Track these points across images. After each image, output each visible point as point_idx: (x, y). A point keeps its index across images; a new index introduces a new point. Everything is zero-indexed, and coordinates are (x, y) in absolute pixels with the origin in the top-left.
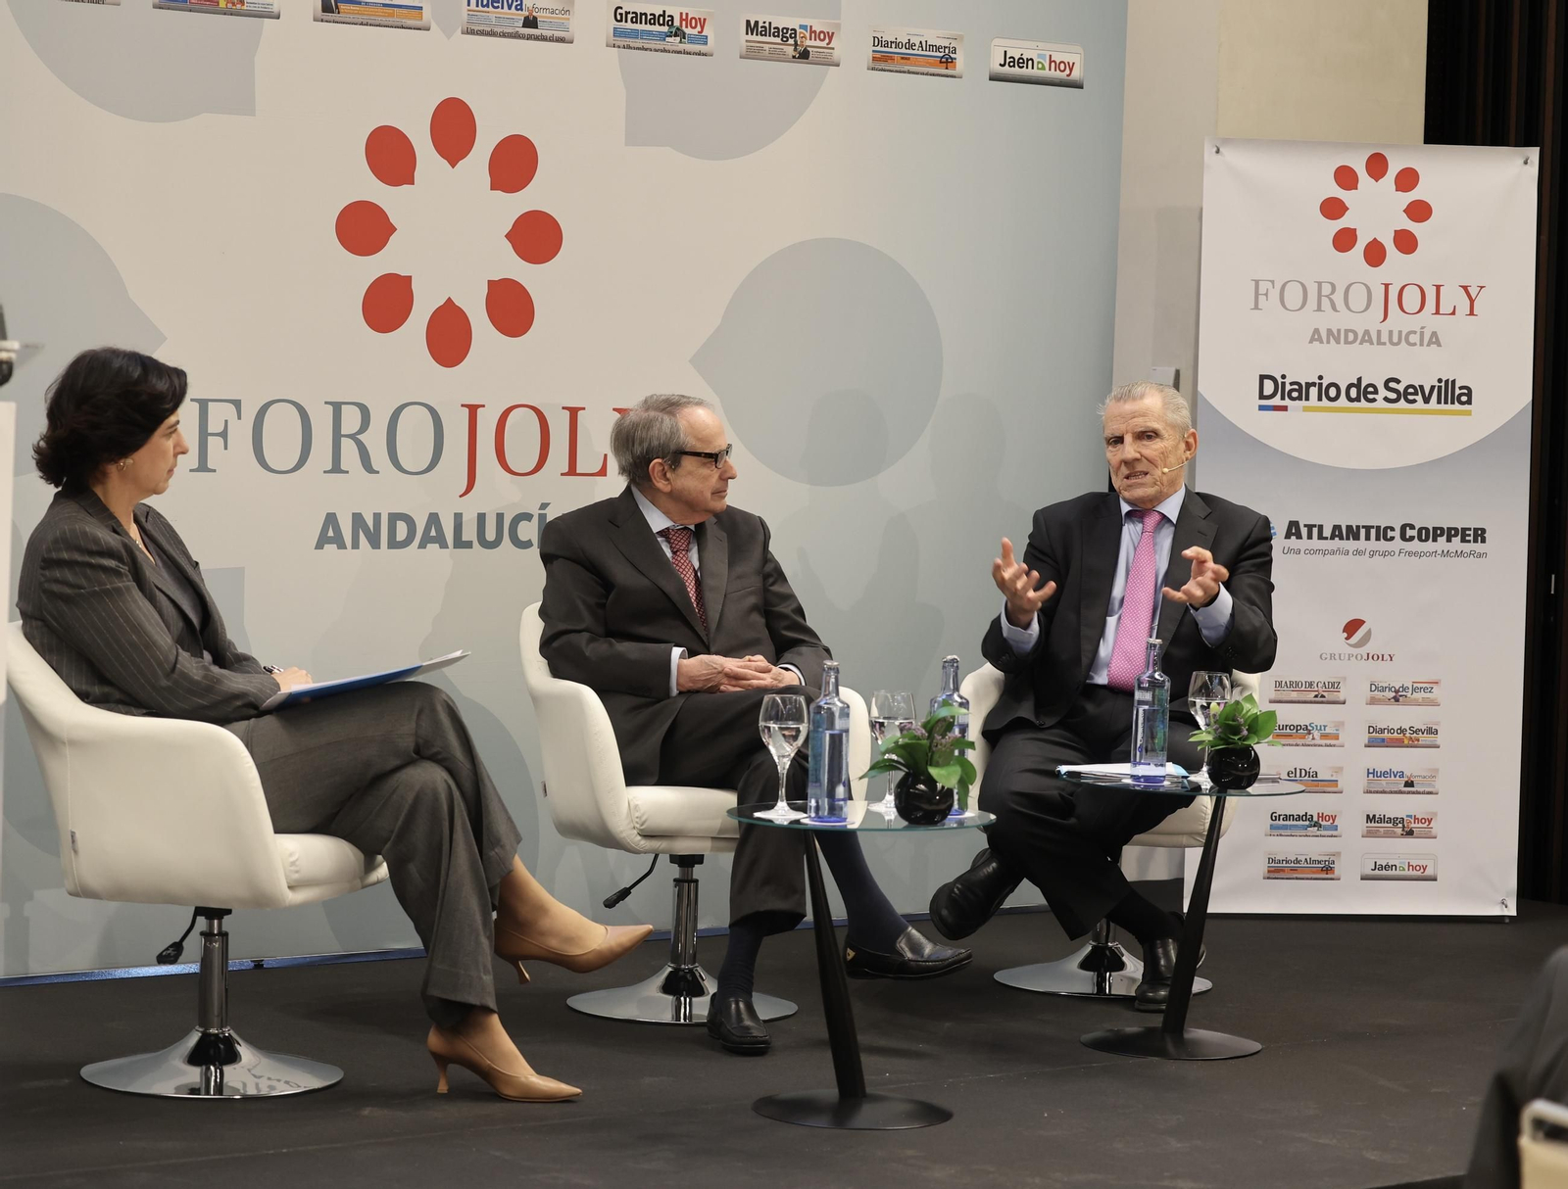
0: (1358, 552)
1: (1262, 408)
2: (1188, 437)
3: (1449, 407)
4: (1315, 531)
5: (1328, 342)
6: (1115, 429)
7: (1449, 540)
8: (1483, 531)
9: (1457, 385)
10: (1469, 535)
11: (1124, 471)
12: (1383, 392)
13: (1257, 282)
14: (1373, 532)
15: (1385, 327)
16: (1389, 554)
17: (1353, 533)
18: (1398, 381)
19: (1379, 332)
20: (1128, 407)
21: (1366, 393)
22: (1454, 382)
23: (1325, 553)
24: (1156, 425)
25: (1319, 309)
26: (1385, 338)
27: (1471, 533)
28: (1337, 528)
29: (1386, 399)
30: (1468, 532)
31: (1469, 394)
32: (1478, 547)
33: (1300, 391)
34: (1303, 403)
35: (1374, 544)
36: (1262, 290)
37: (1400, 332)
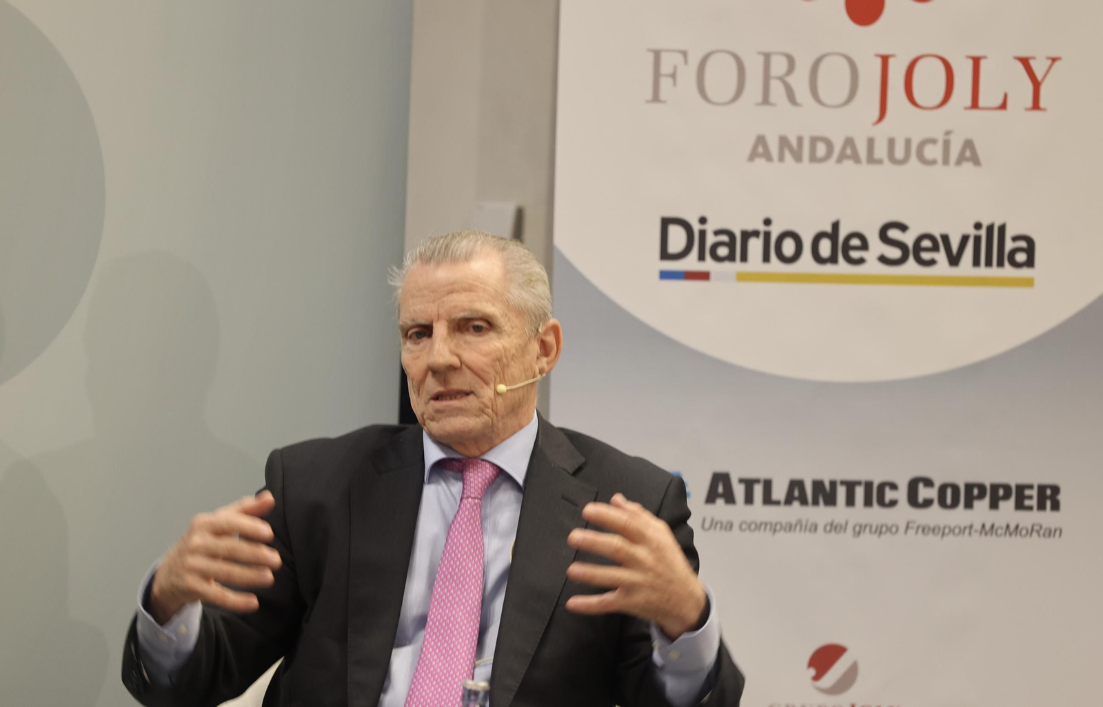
0: (833, 527)
1: (665, 275)
2: (546, 333)
3: (994, 271)
4: (758, 490)
5: (781, 159)
6: (416, 310)
7: (994, 505)
8: (1056, 490)
9: (1009, 234)
10: (1030, 497)
11: (432, 385)
12: (877, 247)
13: (657, 54)
14: (860, 492)
15: (881, 134)
16: (889, 529)
17: (824, 494)
18: (903, 228)
19: (871, 142)
20: (443, 274)
21: (847, 247)
22: (1002, 229)
23: (774, 528)
24: (490, 309)
25: (766, 100)
26: (881, 151)
27: (1034, 493)
28: (796, 485)
29: (883, 259)
30: (1027, 492)
31: (1030, 250)
32: (1047, 518)
33: (731, 245)
34: (737, 266)
35: (860, 513)
36: (666, 68)
37: (908, 142)
